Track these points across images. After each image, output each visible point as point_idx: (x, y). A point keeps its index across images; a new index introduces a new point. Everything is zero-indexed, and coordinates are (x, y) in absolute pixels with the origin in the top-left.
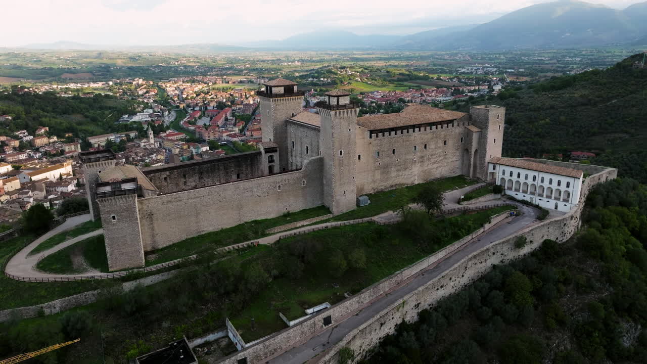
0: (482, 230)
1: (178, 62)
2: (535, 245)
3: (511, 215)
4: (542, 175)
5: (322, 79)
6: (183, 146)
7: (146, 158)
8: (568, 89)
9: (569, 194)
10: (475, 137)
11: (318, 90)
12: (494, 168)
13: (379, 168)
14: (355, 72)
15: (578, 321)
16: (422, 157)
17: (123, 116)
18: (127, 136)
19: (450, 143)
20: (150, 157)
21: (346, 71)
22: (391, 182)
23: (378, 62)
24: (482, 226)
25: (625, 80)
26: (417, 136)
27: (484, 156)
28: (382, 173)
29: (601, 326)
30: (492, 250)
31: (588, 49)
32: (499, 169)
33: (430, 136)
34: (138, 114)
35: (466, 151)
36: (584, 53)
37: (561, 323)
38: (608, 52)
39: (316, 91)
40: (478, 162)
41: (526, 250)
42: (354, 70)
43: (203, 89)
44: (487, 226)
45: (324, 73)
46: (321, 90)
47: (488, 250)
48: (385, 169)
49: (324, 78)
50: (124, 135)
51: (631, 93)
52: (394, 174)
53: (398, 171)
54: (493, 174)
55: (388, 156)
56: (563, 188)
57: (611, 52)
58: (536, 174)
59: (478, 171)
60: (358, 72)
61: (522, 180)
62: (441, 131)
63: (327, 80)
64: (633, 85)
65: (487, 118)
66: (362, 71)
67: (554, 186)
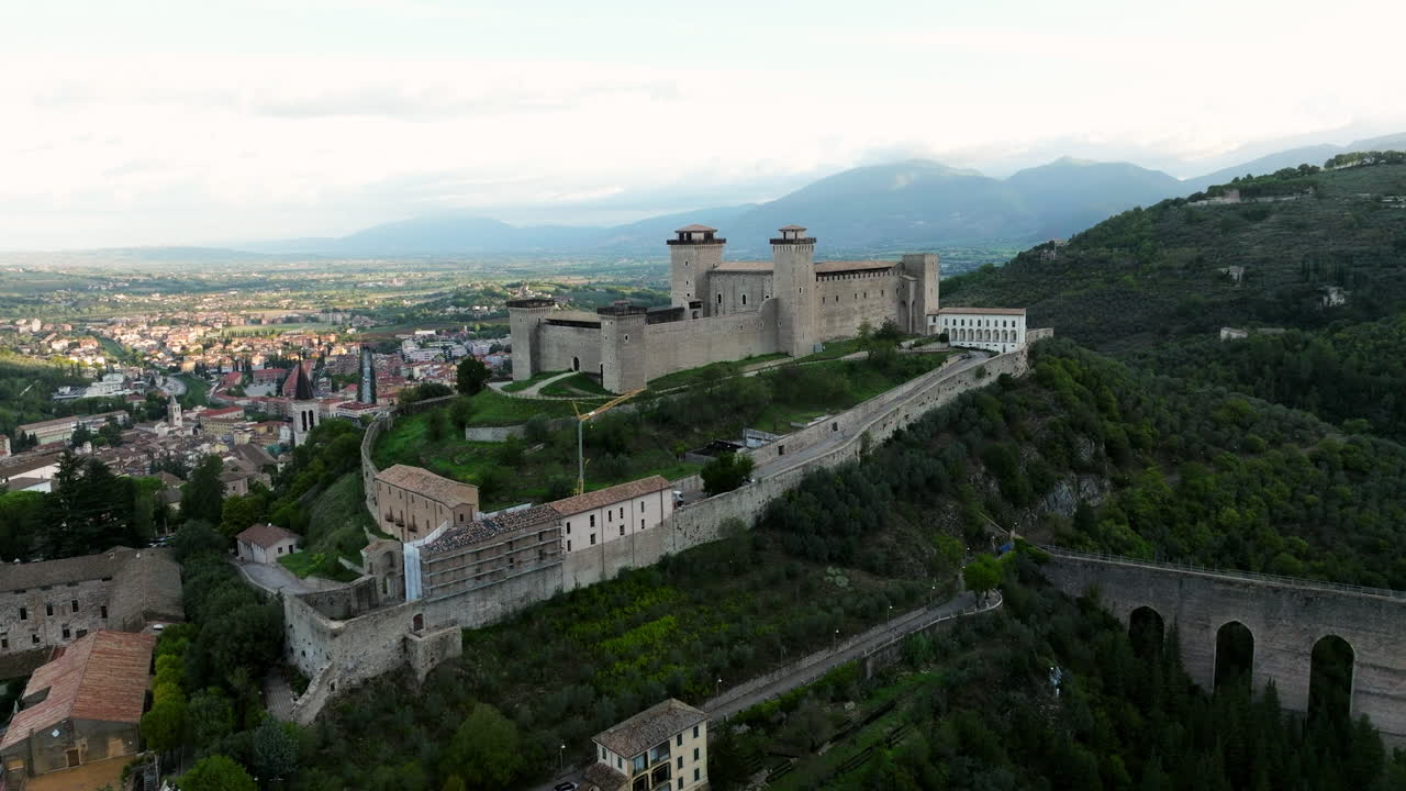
0: (940, 369)
1: (107, 285)
2: (994, 378)
3: (963, 358)
4: (986, 318)
5: (478, 308)
6: (257, 429)
7: (189, 452)
8: (953, 295)
9: (1015, 335)
10: (912, 286)
11: (478, 327)
12: (934, 321)
13: (825, 315)
14: (543, 292)
15: (1042, 439)
16: (862, 307)
17: (61, 390)
18: (111, 419)
19: (887, 294)
20: (196, 451)
21: (524, 291)
22: (836, 334)
23: (572, 278)
24: (940, 365)
25: (1033, 278)
26: (857, 283)
27: (923, 306)
28: (828, 321)
29: (1061, 439)
30: (958, 378)
31: (959, 248)
32: (941, 319)
33: (869, 283)
34: (94, 384)
35: (904, 303)
36: (952, 255)
37: (1028, 439)
38: (992, 253)
39: (473, 329)
40: (916, 316)
41: (985, 382)
42: (538, 288)
43: (208, 336)
44: (945, 365)
45: (478, 297)
46: (482, 328)
47: (954, 377)
48: (830, 316)
49: (482, 305)
50: (103, 420)
51: (1045, 296)
52: (838, 324)
53: (842, 320)
54: (932, 327)
55: (833, 303)
56: (1009, 328)
57: (996, 253)
58: (980, 318)
59: (917, 325)
60: (548, 293)
61: (967, 327)
62: (880, 279)
63: (489, 309)
64: (1044, 284)
65: (923, 264)
66: (556, 290)
67: (1000, 328)
